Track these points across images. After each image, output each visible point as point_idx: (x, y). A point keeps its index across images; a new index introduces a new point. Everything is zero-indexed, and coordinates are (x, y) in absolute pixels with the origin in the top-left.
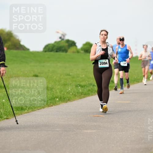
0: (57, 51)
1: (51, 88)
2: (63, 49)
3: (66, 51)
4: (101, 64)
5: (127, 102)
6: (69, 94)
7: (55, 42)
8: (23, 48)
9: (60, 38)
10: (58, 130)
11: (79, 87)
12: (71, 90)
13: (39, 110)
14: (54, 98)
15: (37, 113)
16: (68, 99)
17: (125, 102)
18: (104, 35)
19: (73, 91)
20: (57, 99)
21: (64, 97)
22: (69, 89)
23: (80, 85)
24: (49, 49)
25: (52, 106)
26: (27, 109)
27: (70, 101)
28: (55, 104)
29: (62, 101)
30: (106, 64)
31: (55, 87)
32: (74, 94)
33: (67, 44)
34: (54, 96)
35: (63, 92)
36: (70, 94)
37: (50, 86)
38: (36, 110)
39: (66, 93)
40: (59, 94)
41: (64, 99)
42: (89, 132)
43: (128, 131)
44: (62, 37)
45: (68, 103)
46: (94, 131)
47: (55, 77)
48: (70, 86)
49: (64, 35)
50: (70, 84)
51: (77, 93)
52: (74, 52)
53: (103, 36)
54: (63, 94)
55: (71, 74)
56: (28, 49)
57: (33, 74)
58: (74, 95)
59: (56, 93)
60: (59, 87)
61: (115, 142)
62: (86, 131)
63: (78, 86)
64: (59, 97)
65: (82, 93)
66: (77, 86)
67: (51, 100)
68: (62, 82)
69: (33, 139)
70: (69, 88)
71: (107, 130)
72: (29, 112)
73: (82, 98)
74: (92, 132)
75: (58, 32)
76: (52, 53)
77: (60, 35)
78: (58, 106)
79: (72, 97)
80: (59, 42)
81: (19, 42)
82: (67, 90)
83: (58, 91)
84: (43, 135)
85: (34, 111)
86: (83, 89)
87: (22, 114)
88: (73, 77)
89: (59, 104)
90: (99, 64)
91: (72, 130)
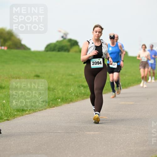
0: (59, 51)
1: (53, 88)
2: (65, 48)
3: (68, 50)
4: (94, 64)
5: (131, 103)
6: (71, 94)
7: (57, 42)
8: (24, 47)
9: (62, 37)
10: (60, 132)
11: (82, 88)
12: (74, 90)
13: (40, 111)
14: (56, 99)
15: (39, 114)
16: (70, 100)
17: (129, 103)
18: (99, 32)
19: (76, 92)
20: (59, 100)
21: (66, 98)
22: (72, 90)
23: (83, 86)
24: (51, 48)
25: (54, 107)
26: (28, 110)
27: (72, 102)
28: (57, 105)
29: (64, 102)
30: (100, 64)
31: (57, 88)
32: (77, 94)
33: (69, 44)
34: (56, 97)
35: (65, 93)
36: (73, 95)
37: (52, 86)
38: (37, 112)
39: (68, 94)
40: (61, 95)
41: (66, 100)
42: (92, 134)
43: (132, 132)
44: (65, 36)
45: (70, 104)
46: (97, 133)
47: (57, 78)
48: (72, 86)
49: (66, 34)
50: (73, 85)
51: (80, 94)
52: (76, 52)
53: (97, 33)
54: (65, 95)
55: (73, 74)
56: (29, 49)
57: (34, 74)
58: (77, 96)
59: (58, 93)
60: (61, 87)
61: (119, 144)
62: (89, 133)
63: (81, 86)
64: (61, 97)
65: (84, 94)
66: (79, 87)
67: (52, 100)
68: (64, 82)
69: (34, 142)
70: (72, 88)
71: (110, 132)
72: (30, 114)
73: (84, 99)
74: (95, 134)
75: (60, 31)
76: (54, 53)
77: (62, 34)
78: (59, 107)
79: (74, 98)
80: (61, 41)
81: (19, 41)
82: (69, 91)
83: (60, 92)
84: (44, 137)
85: (35, 112)
86: (85, 89)
87: (22, 116)
88: (76, 78)
89: (61, 105)
90: (92, 63)
91: (74, 132)
